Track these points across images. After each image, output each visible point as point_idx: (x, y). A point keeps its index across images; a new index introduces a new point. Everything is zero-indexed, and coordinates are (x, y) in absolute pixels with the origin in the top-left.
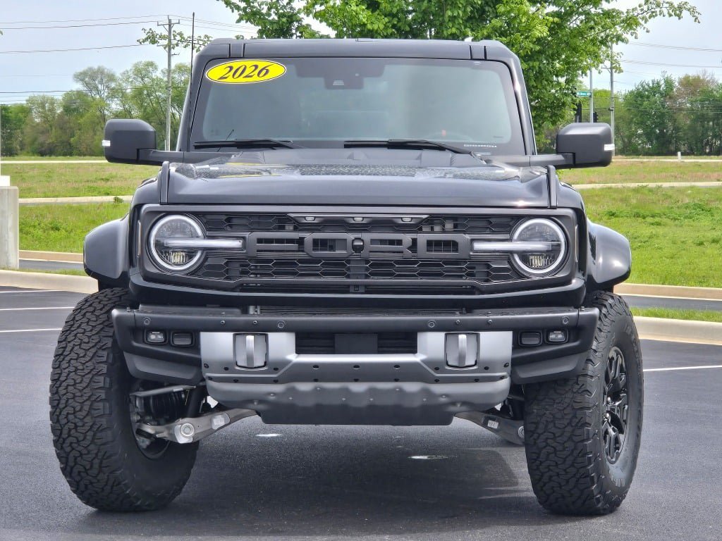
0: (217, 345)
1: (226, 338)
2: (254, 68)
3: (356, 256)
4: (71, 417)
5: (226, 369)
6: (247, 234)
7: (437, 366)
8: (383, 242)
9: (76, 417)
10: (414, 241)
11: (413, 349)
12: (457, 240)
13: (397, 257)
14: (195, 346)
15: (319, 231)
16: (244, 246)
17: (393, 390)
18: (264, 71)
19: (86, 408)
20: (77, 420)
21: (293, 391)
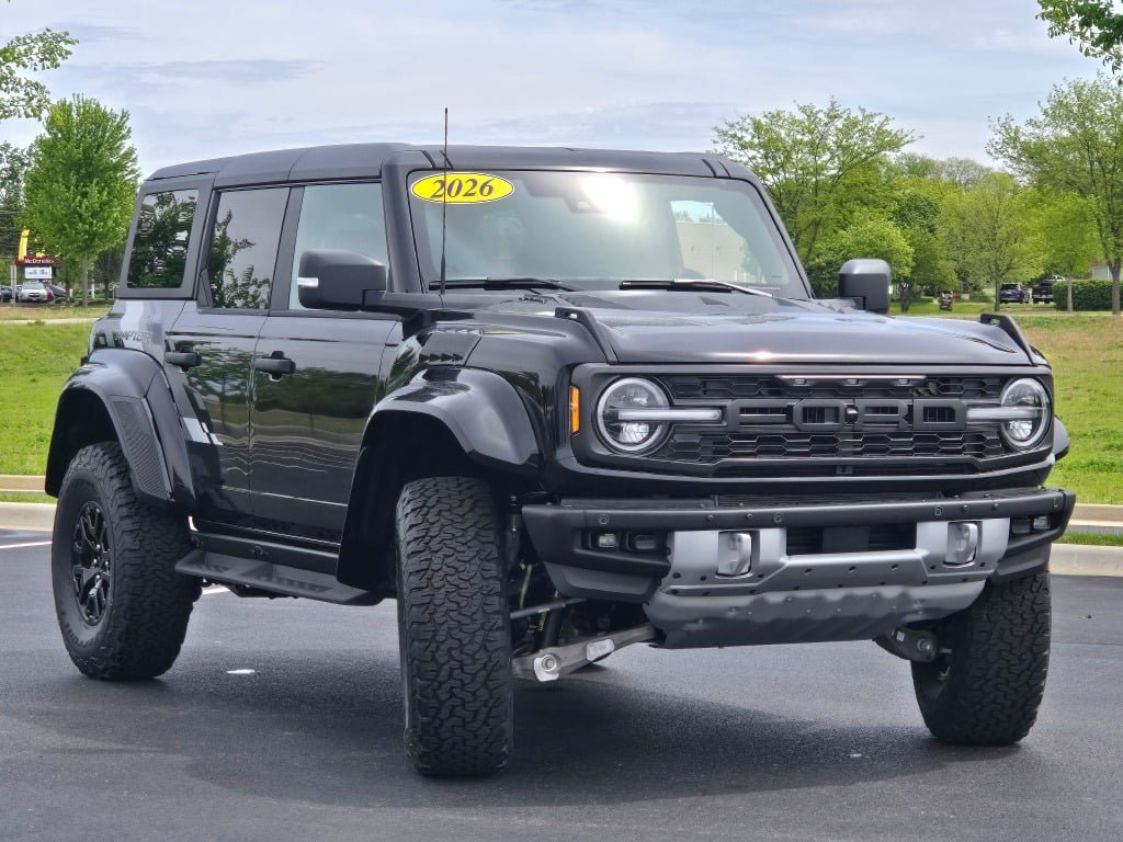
0: (696, 548)
1: (710, 538)
2: (471, 184)
3: (848, 427)
4: (455, 653)
5: (703, 579)
6: (728, 403)
7: (933, 563)
8: (876, 410)
9: (462, 652)
10: (911, 408)
11: (910, 544)
12: (954, 407)
13: (891, 429)
14: (664, 550)
15: (809, 397)
16: (723, 417)
17: (869, 597)
18: (487, 189)
19: (478, 639)
20: (464, 656)
21: (760, 604)
